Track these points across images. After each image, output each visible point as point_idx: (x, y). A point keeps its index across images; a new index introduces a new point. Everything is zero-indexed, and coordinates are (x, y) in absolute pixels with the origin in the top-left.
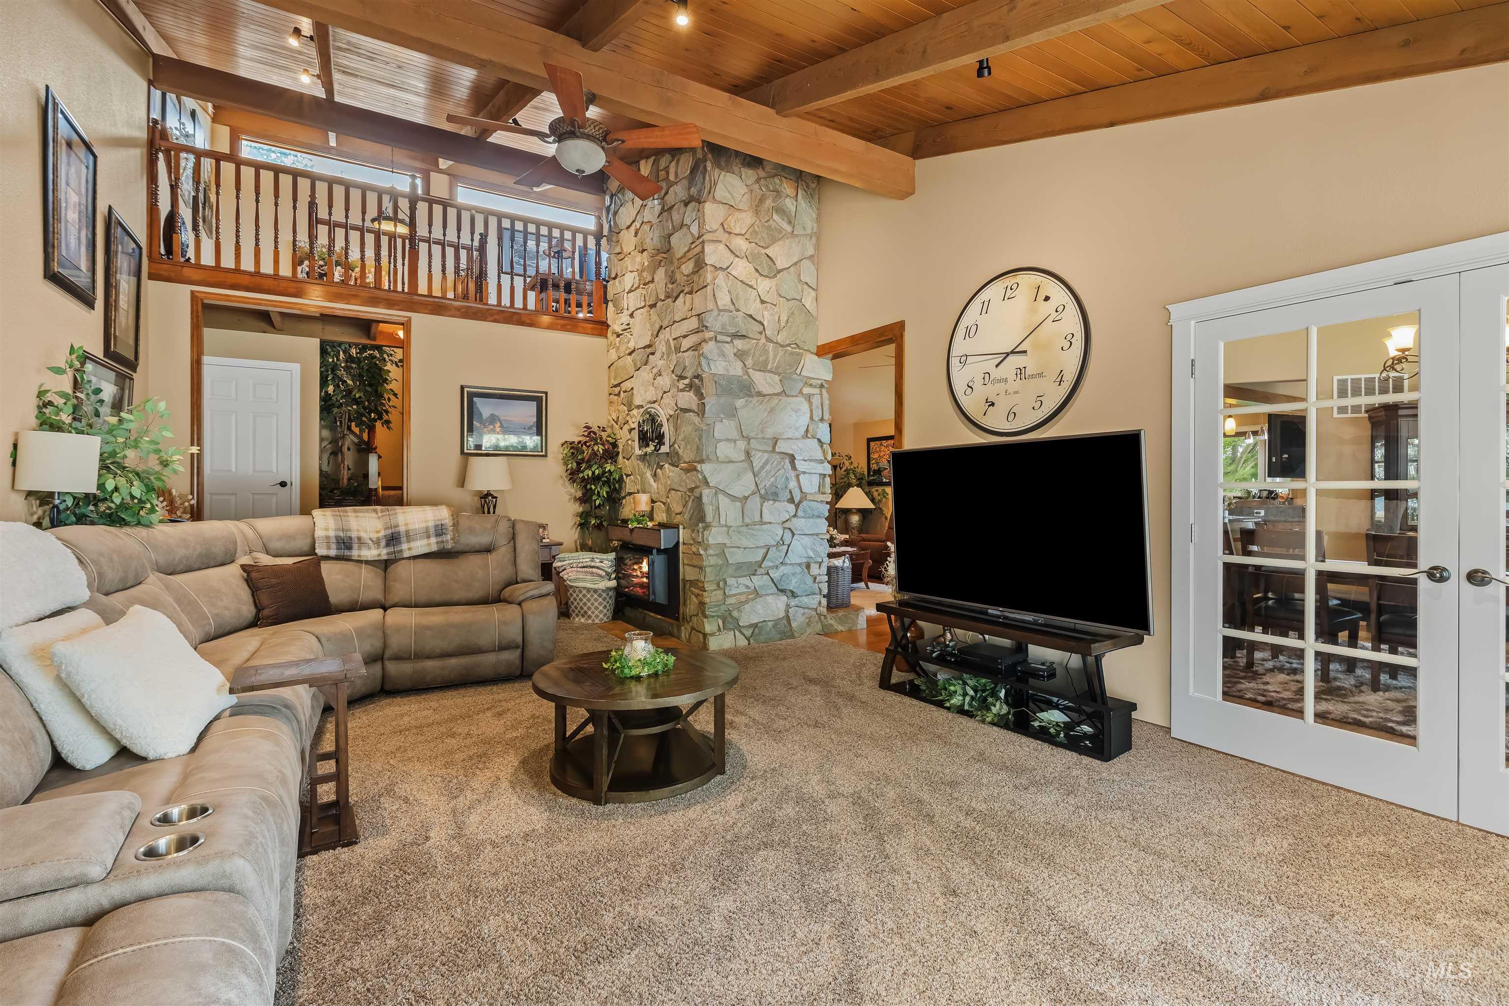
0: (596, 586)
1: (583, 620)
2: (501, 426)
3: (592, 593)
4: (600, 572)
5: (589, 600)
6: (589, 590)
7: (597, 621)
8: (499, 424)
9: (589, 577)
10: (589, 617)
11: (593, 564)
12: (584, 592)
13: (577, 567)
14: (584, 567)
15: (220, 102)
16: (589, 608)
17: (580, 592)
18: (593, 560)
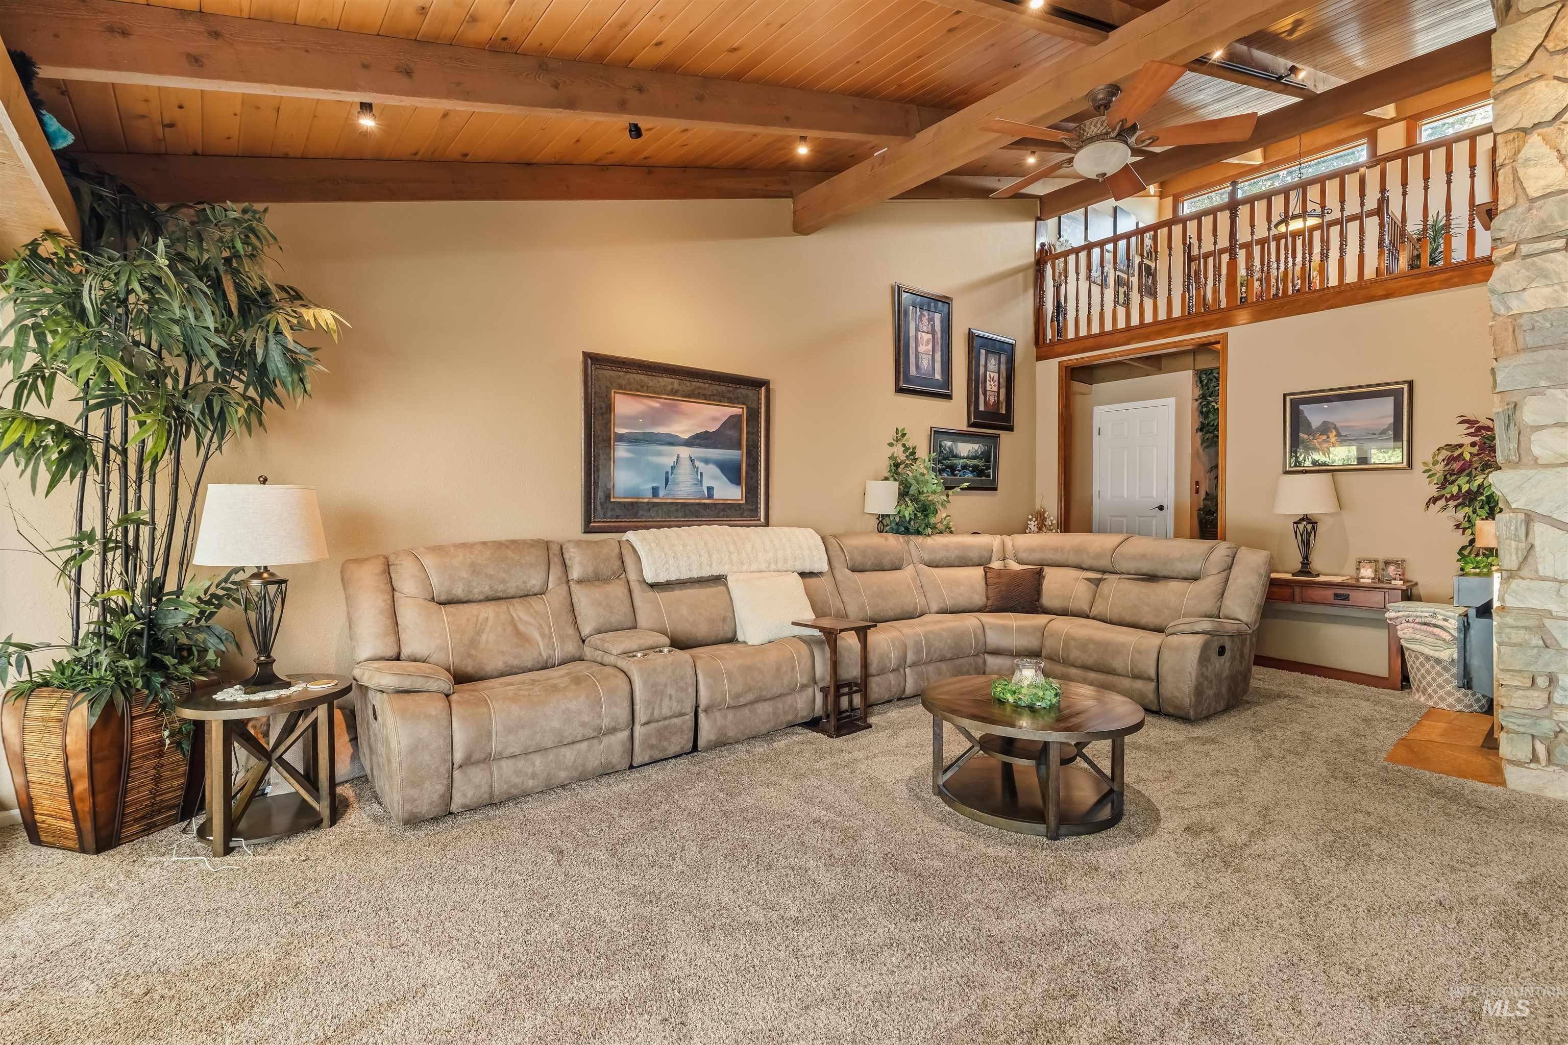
0: (1436, 654)
1: (1422, 699)
2: (1338, 435)
3: (1432, 662)
4: (1444, 635)
5: (1428, 672)
6: (1428, 658)
7: (1442, 705)
8: (1334, 433)
9: (1430, 640)
10: (1430, 696)
11: (1434, 621)
12: (1422, 659)
13: (1413, 622)
14: (1425, 624)
15: (1162, 179)
16: (1429, 684)
17: (1417, 658)
18: (1434, 615)
